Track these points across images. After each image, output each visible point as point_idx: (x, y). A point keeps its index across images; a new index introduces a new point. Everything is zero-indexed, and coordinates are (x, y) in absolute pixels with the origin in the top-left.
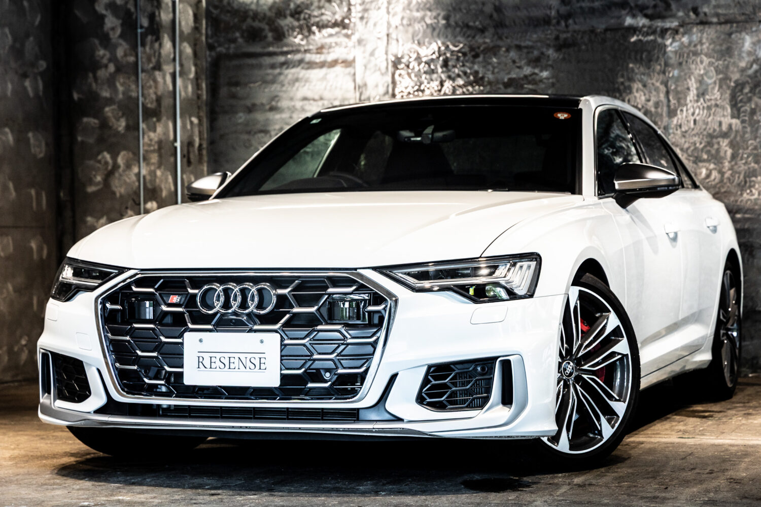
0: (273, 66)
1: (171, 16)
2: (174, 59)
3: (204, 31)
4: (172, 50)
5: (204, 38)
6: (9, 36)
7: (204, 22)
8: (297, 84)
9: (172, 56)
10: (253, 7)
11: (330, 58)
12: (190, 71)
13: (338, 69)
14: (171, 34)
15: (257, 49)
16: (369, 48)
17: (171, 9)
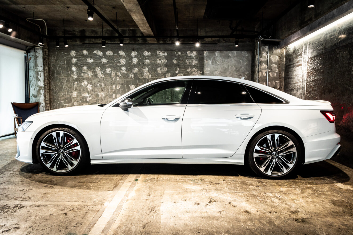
0: (292, 68)
1: (267, 59)
2: (267, 69)
3: (284, 61)
4: (267, 67)
5: (284, 62)
6: (234, 68)
7: (284, 58)
8: (295, 71)
9: (267, 68)
10: (290, 53)
11: (299, 64)
12: (276, 70)
13: (300, 67)
14: (266, 63)
15: (290, 64)
16: (305, 60)
17: (267, 57)
